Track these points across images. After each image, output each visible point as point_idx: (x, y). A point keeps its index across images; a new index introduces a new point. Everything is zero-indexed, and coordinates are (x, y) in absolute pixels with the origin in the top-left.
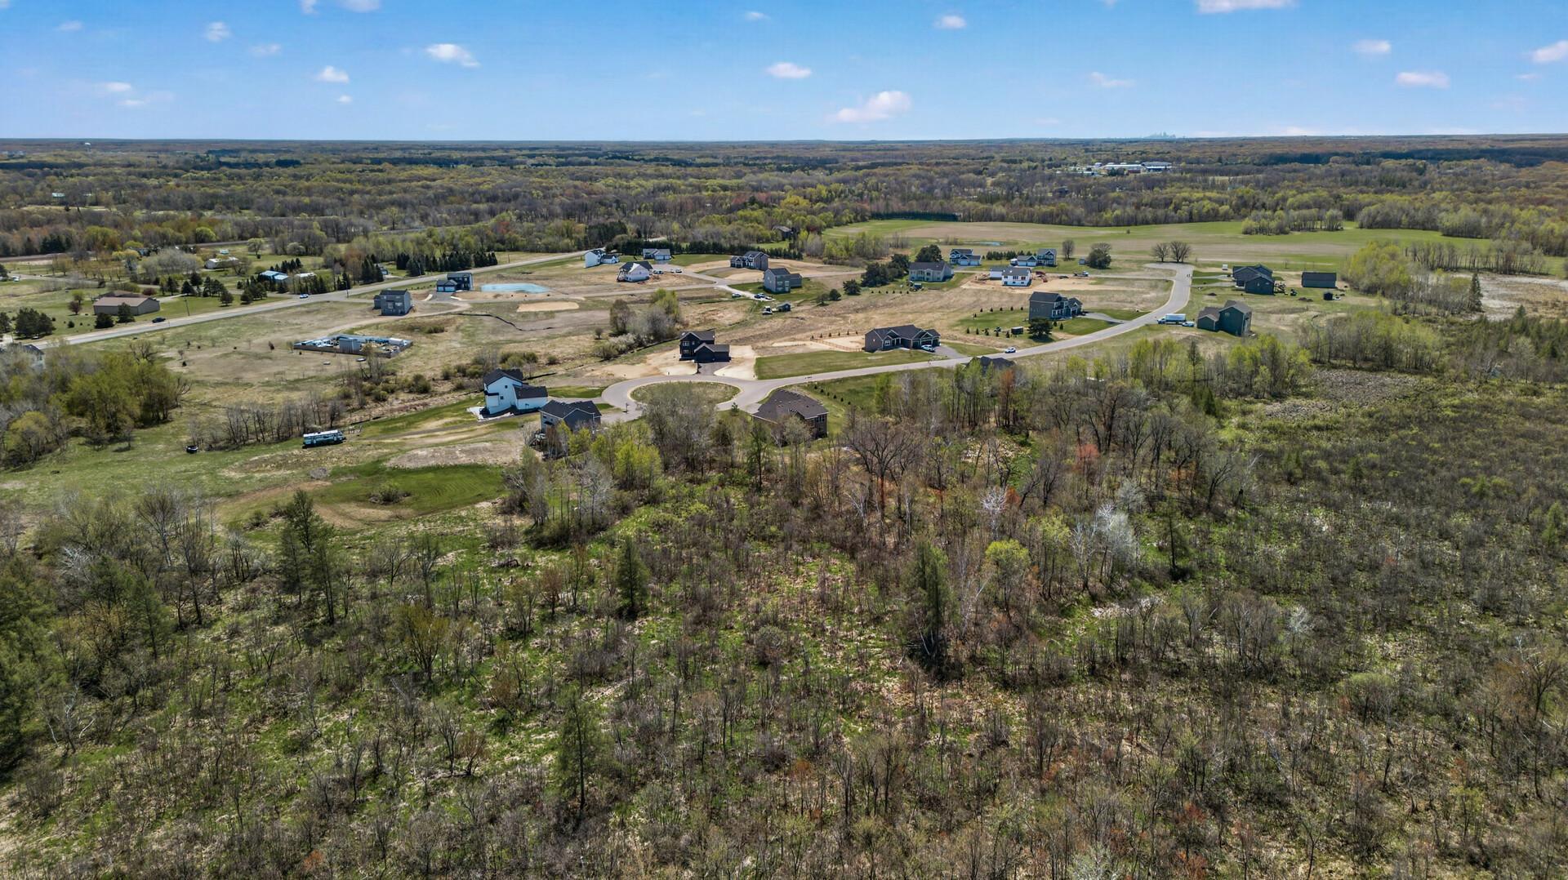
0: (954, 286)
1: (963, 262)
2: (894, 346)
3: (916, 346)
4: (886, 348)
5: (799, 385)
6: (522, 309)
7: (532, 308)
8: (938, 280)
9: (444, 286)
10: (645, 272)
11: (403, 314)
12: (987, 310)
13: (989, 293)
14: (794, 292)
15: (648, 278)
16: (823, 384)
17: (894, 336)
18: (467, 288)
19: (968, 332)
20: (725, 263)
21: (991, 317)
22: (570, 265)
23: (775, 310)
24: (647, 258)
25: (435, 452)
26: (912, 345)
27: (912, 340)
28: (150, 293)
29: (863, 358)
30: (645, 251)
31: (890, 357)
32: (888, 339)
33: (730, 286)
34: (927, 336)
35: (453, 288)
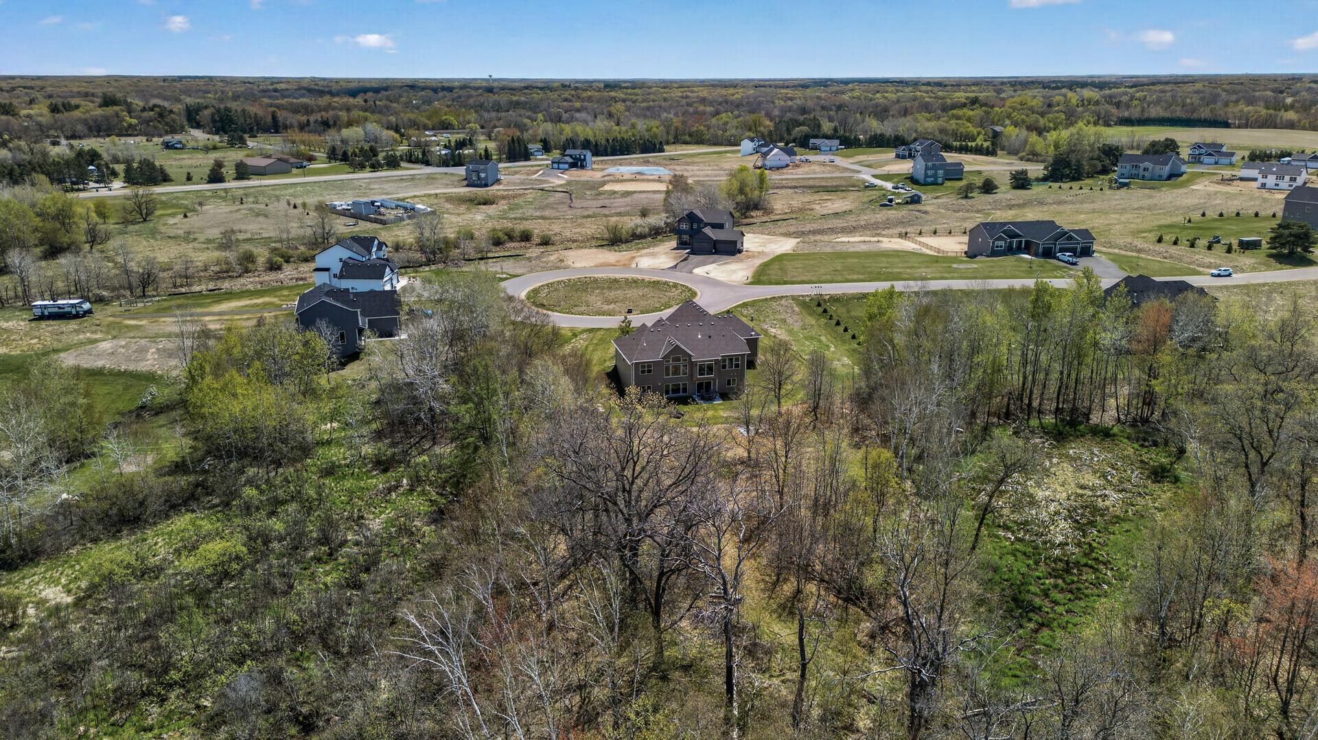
0: (1182, 185)
1: (1207, 159)
2: (1010, 251)
3: (1048, 254)
4: (994, 253)
5: (793, 298)
6: (607, 188)
7: (618, 187)
8: (1160, 178)
9: (559, 163)
10: (786, 159)
11: (486, 185)
12: (1212, 214)
13: (1229, 196)
14: (948, 184)
15: (787, 166)
16: (835, 299)
17: (1013, 235)
18: (583, 167)
19: (1160, 240)
20: (891, 154)
21: (1217, 224)
22: (729, 155)
23: (900, 201)
24: (812, 149)
25: (123, 347)
26: (1041, 250)
27: (1042, 243)
28: (311, 159)
29: (955, 266)
30: (812, 141)
31: (992, 267)
32: (1000, 238)
33: (875, 176)
34: (1071, 238)
35: (566, 166)
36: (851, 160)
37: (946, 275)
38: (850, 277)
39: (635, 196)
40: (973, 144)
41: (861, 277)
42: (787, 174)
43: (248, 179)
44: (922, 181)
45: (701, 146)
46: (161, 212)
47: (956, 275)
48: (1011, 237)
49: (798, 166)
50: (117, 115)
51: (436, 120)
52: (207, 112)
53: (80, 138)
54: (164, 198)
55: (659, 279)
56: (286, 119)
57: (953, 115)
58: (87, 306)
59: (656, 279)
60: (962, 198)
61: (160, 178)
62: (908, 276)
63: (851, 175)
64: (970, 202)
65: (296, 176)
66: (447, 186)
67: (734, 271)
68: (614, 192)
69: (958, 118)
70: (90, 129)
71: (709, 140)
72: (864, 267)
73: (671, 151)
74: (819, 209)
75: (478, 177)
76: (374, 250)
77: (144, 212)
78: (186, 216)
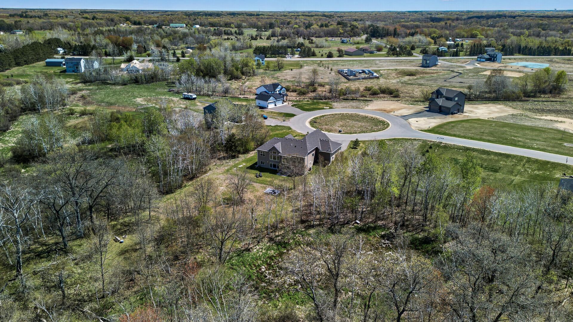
6: (485, 73)
9: (481, 58)
11: (428, 67)
28: (381, 50)
35: (484, 60)
58: (194, 96)
65: (364, 57)
75: (426, 62)
76: (278, 89)
77: (280, 67)
78: (292, 70)
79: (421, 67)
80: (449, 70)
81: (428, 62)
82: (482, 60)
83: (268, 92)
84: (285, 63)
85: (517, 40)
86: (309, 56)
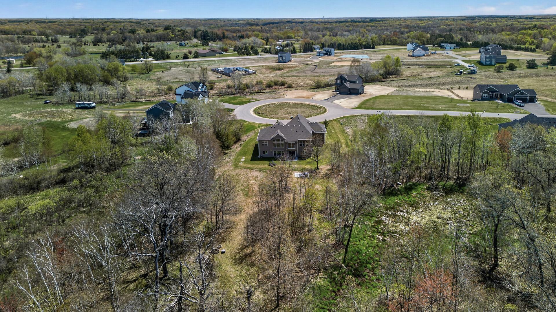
2: (492, 98)
3: (510, 101)
4: (483, 99)
6: (333, 64)
10: (423, 52)
11: (285, 62)
14: (498, 65)
15: (424, 55)
18: (330, 55)
20: (477, 51)
22: (403, 50)
23: (466, 73)
24: (442, 48)
25: (91, 121)
26: (506, 99)
27: (506, 96)
28: (226, 51)
29: (458, 104)
30: (442, 44)
31: (477, 106)
32: (486, 92)
33: (463, 61)
34: (522, 93)
35: (323, 54)
36: (457, 53)
37: (451, 109)
38: (403, 107)
39: (344, 67)
40: (524, 46)
41: (409, 107)
42: (422, 59)
43: (198, 58)
44: (484, 64)
45: (394, 46)
46: (156, 70)
47: (456, 109)
48: (491, 92)
49: (429, 56)
50: (168, 33)
51: (286, 35)
52: (200, 32)
53: (153, 42)
54: (162, 65)
55: (316, 104)
56: (228, 35)
57: (521, 33)
58: (94, 105)
59: (315, 104)
60: (496, 72)
61: (166, 57)
62: (431, 108)
63: (451, 60)
64: (499, 74)
65: (217, 57)
66: (270, 62)
67: (352, 102)
68: (336, 66)
69: (524, 34)
70: (158, 39)
71: (399, 44)
72: (413, 103)
73: (378, 48)
74: (425, 75)
75: (282, 59)
76: (200, 87)
77: (149, 70)
78: (163, 72)
79: (278, 62)
80: (303, 64)
81: (284, 58)
82: (321, 54)
83: (192, 90)
84: (154, 65)
85: (329, 39)
86: (163, 58)
